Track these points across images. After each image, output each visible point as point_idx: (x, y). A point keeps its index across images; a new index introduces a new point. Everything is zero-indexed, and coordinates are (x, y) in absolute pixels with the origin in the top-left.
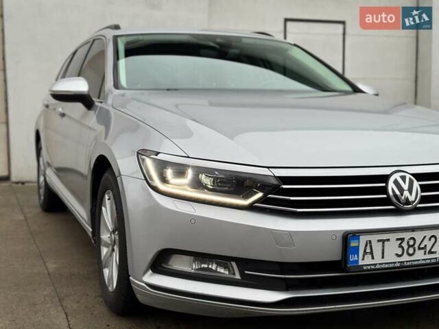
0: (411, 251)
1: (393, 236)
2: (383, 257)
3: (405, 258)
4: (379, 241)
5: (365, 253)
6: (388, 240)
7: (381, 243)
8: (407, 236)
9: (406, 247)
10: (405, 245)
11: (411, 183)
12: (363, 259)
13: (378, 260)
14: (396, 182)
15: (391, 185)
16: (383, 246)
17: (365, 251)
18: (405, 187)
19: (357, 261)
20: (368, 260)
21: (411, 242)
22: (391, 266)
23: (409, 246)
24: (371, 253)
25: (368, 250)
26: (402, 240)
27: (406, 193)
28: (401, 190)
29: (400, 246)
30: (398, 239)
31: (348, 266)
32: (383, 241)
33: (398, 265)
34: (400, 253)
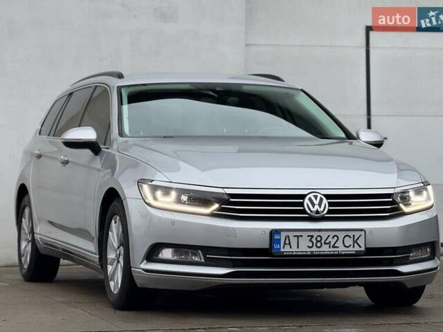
0: (319, 245)
1: (305, 234)
2: (298, 247)
3: (314, 249)
4: (295, 236)
5: (285, 243)
6: (301, 236)
7: (296, 238)
8: (315, 234)
9: (315, 242)
10: (314, 240)
11: (321, 200)
12: (284, 248)
13: (294, 249)
14: (310, 199)
15: (307, 201)
16: (298, 240)
17: (285, 242)
18: (316, 202)
19: (280, 249)
20: (287, 249)
21: (319, 239)
22: (304, 253)
23: (317, 241)
24: (290, 244)
25: (287, 242)
26: (312, 236)
27: (317, 207)
28: (313, 205)
29: (310, 240)
30: (308, 236)
31: (273, 251)
32: (298, 237)
33: (310, 253)
34: (311, 245)
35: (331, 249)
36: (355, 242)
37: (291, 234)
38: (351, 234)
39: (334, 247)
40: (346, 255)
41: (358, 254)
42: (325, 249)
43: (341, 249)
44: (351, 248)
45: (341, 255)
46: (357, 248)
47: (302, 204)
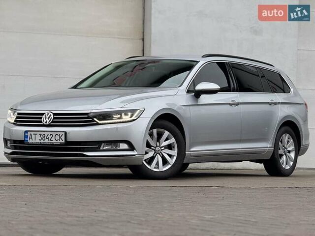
15: (44, 117)
18: (47, 117)
27: (47, 119)
32: (35, 134)
35: (50, 141)
36: (60, 138)
37: (32, 133)
38: (58, 133)
39: (51, 140)
40: (56, 145)
41: (61, 144)
42: (47, 141)
43: (54, 141)
44: (58, 141)
45: (53, 145)
46: (61, 141)
47: (41, 118)
